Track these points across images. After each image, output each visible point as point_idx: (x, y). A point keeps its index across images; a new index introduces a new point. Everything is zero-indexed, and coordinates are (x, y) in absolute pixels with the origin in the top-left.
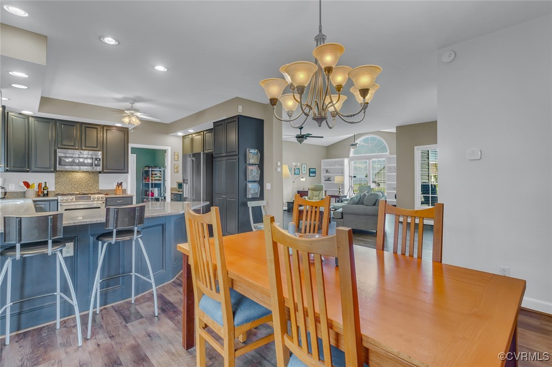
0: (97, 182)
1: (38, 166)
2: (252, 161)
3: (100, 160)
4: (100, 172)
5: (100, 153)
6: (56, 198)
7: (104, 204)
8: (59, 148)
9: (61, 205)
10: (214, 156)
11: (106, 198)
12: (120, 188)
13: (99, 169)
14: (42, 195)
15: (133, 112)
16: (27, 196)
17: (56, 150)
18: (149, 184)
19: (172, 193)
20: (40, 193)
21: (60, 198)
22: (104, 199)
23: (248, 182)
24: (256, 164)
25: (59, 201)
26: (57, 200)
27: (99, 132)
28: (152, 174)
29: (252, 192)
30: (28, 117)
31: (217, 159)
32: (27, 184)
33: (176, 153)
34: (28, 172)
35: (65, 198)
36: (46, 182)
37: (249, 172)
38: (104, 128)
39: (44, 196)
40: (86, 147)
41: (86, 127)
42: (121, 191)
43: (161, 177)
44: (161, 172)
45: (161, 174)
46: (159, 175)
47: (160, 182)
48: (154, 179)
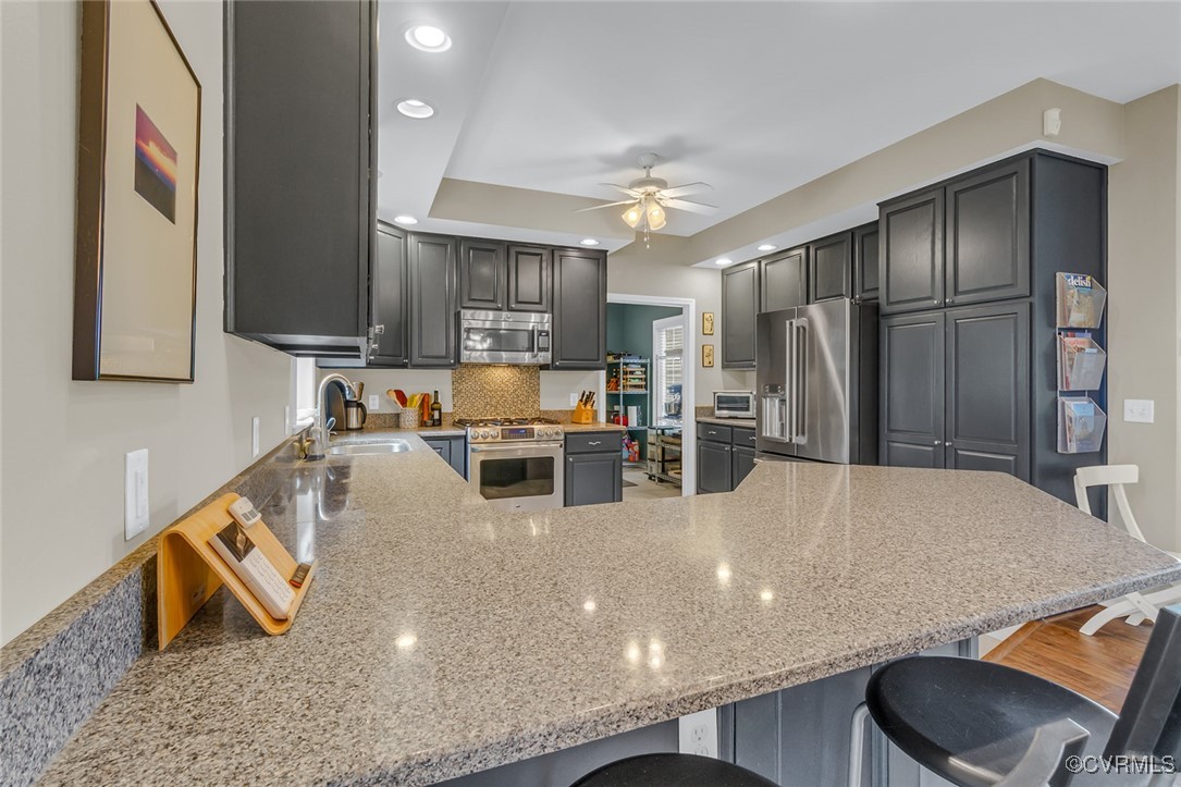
0: (536, 391)
1: (424, 354)
2: (1076, 319)
3: (548, 335)
4: (544, 367)
5: (547, 316)
6: (463, 432)
7: (562, 449)
8: (464, 308)
9: (473, 450)
10: (885, 308)
11: (566, 434)
12: (589, 407)
13: (544, 357)
14: (430, 422)
15: (652, 189)
16: (402, 424)
17: (459, 312)
18: (619, 395)
19: (698, 422)
20: (426, 419)
21: (471, 431)
22: (562, 437)
23: (1064, 394)
24: (1082, 330)
25: (469, 439)
26: (465, 437)
27: (544, 265)
28: (625, 373)
29: (1077, 431)
30: (405, 233)
31: (896, 320)
32: (401, 396)
33: (706, 316)
34: (404, 366)
35: (481, 431)
36: (436, 392)
37: (1063, 358)
38: (556, 252)
39: (433, 425)
40: (518, 302)
41: (518, 253)
42: (590, 413)
43: (646, 380)
44: (644, 365)
45: (645, 373)
46: (639, 374)
47: (642, 391)
48: (628, 383)
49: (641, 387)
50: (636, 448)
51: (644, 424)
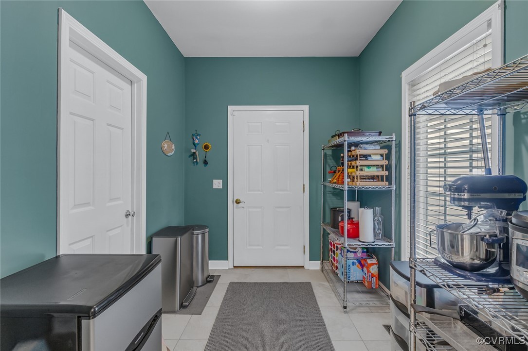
28: (353, 158)
43: (388, 168)
44: (386, 146)
45: (388, 157)
46: (376, 159)
47: (382, 185)
48: (359, 173)
49: (381, 178)
50: (374, 270)
51: (387, 236)
